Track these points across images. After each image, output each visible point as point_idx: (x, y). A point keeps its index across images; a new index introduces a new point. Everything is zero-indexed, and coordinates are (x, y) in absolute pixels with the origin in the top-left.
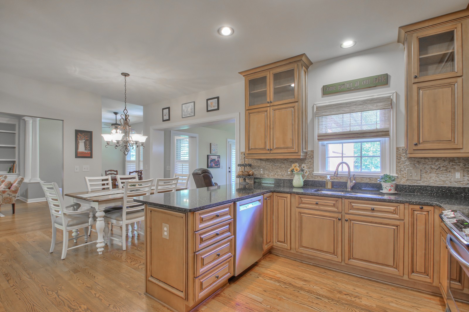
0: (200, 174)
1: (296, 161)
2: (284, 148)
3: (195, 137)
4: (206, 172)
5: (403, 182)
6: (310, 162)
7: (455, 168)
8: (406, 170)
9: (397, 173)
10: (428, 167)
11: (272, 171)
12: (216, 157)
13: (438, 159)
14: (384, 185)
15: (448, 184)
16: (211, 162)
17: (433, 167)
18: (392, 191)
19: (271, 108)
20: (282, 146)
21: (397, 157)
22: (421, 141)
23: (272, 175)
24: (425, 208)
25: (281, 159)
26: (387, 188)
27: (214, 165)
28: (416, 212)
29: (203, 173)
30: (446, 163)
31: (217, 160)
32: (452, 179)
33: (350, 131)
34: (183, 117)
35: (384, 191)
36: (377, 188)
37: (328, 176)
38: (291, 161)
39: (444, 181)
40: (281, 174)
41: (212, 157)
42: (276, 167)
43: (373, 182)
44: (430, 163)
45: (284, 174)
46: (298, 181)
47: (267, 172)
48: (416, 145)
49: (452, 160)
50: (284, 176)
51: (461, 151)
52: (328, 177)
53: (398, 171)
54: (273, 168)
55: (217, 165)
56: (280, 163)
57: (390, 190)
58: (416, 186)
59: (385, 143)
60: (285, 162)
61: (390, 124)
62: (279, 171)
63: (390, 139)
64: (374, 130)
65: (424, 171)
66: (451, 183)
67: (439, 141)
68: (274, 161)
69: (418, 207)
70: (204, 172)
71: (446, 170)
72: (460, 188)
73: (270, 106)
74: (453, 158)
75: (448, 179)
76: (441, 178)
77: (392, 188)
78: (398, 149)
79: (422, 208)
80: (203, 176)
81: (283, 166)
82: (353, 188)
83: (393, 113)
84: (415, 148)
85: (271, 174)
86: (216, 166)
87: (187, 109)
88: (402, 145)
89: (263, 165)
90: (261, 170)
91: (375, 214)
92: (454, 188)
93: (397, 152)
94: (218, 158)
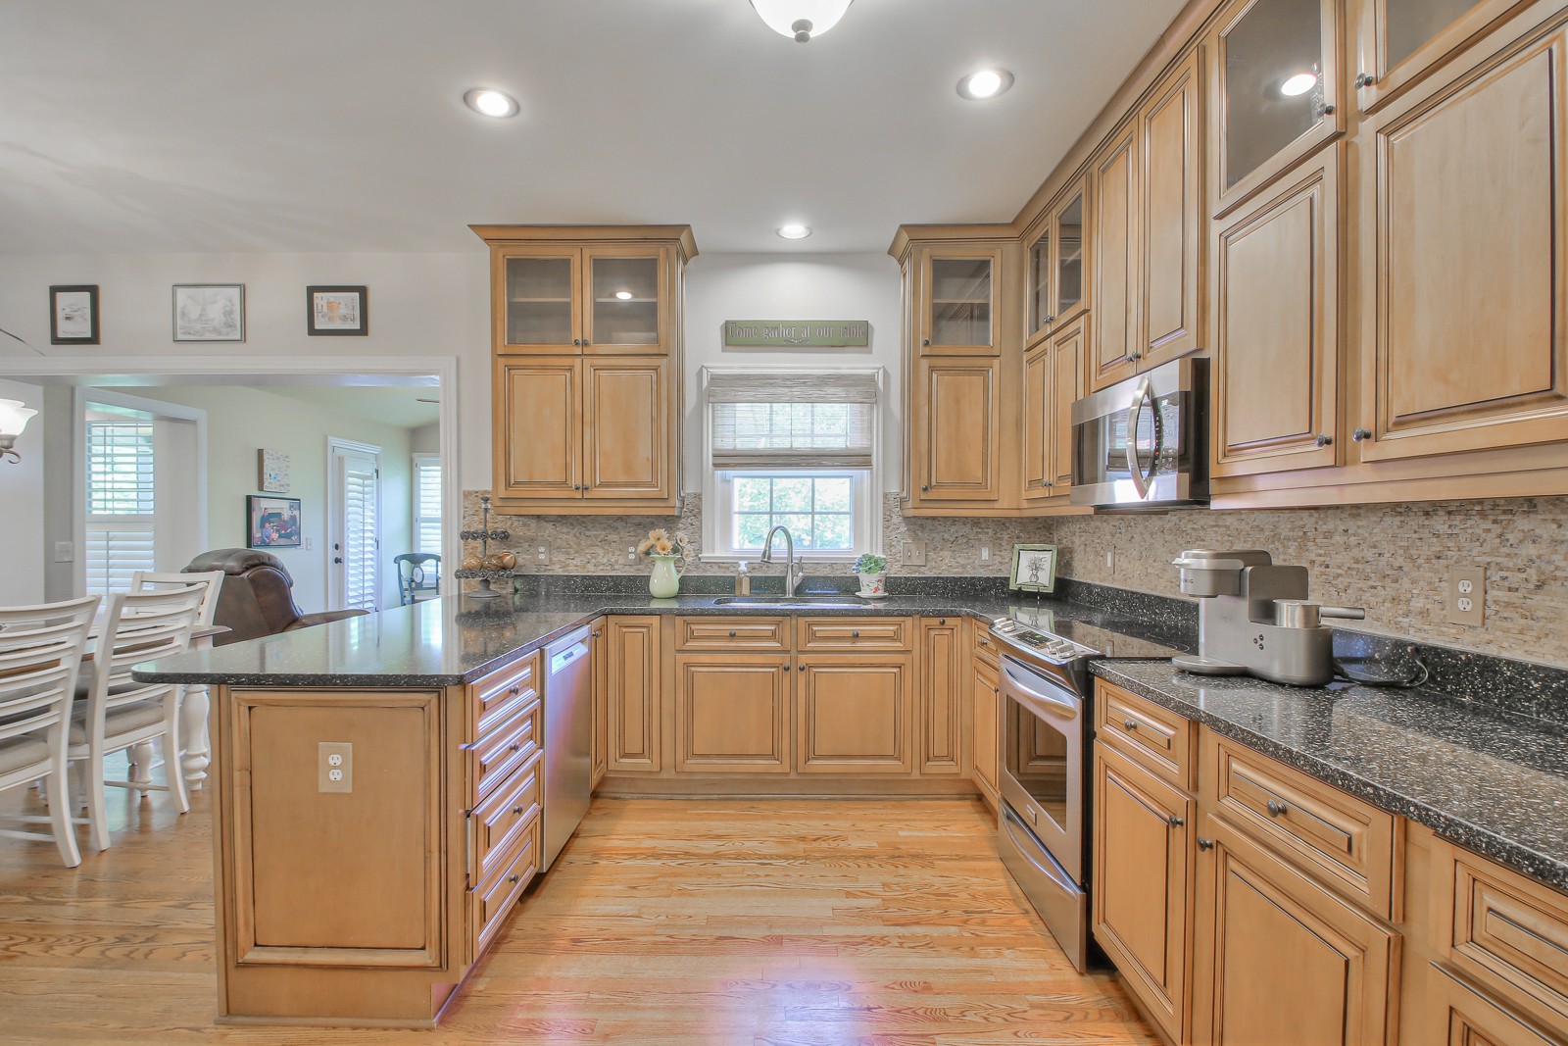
0: (237, 570)
1: (653, 523)
2: (627, 485)
3: (194, 422)
4: (263, 564)
5: (896, 571)
6: (692, 525)
7: (980, 540)
8: (901, 544)
9: (884, 551)
10: (938, 537)
11: (577, 552)
12: (286, 504)
13: (954, 520)
14: (864, 578)
15: (969, 573)
16: (262, 526)
17: (946, 536)
18: (881, 593)
19: (587, 361)
20: (622, 479)
21: (884, 514)
22: (934, 483)
23: (576, 566)
24: (950, 621)
25: (608, 517)
26: (870, 586)
27: (275, 536)
28: (932, 633)
29: (247, 569)
30: (967, 529)
31: (286, 515)
32: (977, 561)
33: (791, 449)
34: (180, 337)
35: (864, 593)
36: (848, 587)
37: (743, 563)
38: (636, 521)
39: (964, 566)
40: (605, 560)
41: (265, 504)
42: (589, 542)
43: (838, 574)
44: (941, 528)
45: (617, 561)
46: (664, 579)
47: (562, 557)
48: (925, 489)
49: (976, 522)
50: (616, 567)
51: (996, 505)
52: (743, 567)
53: (888, 546)
54: (579, 544)
55: (288, 536)
56: (604, 529)
57: (877, 589)
58: (919, 578)
59: (862, 482)
60: (619, 524)
61: (872, 440)
62: (600, 551)
63: (872, 473)
64: (842, 450)
65: (932, 545)
66: (974, 569)
67: (963, 485)
68: (583, 522)
69: (936, 621)
70: (257, 561)
71: (967, 543)
72: (989, 578)
73: (582, 355)
74: (978, 518)
75: (971, 561)
76: (959, 559)
77: (881, 586)
78: (885, 496)
79: (943, 623)
80: (252, 580)
81: (614, 537)
82: (798, 591)
83: (877, 414)
84: (924, 496)
85: (574, 562)
86: (283, 541)
87: (203, 310)
88: (894, 489)
89: (546, 535)
90: (542, 549)
91: (860, 645)
92: (980, 579)
93: (884, 503)
94: (291, 507)
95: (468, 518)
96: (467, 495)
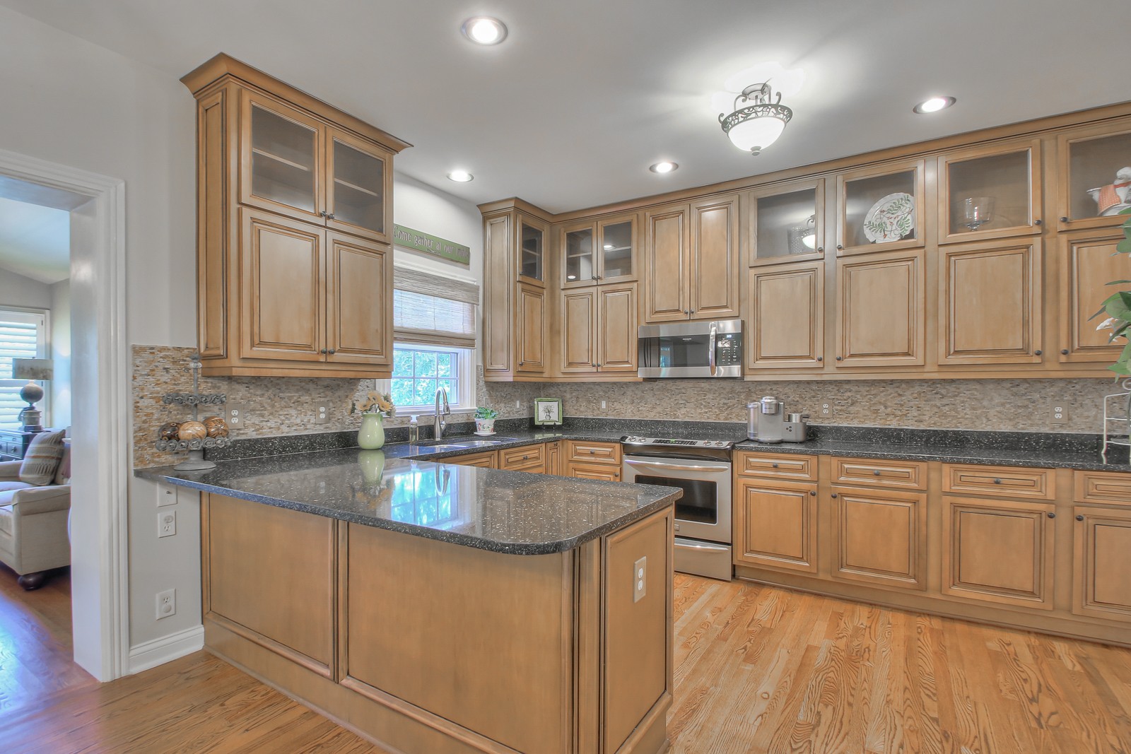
1: (339, 385)
2: (360, 351)
6: (368, 387)
7: (516, 396)
9: (477, 404)
10: (499, 395)
11: (271, 414)
15: (513, 416)
17: (502, 394)
18: (493, 432)
19: (330, 234)
20: (358, 346)
21: (477, 380)
23: (270, 428)
25: (301, 379)
26: (485, 427)
28: (551, 452)
30: (510, 390)
32: (515, 409)
33: (435, 331)
36: (469, 429)
37: (414, 417)
38: (325, 384)
39: (510, 413)
40: (298, 421)
42: (283, 403)
45: (309, 421)
47: (256, 420)
48: (521, 364)
50: (308, 427)
51: (543, 375)
53: (478, 401)
54: (273, 406)
56: (297, 391)
59: (463, 357)
60: (311, 386)
61: (474, 329)
62: (293, 412)
63: (472, 352)
67: (534, 362)
68: (278, 384)
69: (553, 444)
71: (511, 398)
77: (493, 427)
78: (477, 367)
79: (556, 445)
81: (306, 398)
82: (444, 435)
83: (477, 312)
85: (269, 424)
88: (480, 362)
89: (238, 397)
90: (235, 413)
93: (477, 372)
95: (139, 379)
96: (137, 351)
